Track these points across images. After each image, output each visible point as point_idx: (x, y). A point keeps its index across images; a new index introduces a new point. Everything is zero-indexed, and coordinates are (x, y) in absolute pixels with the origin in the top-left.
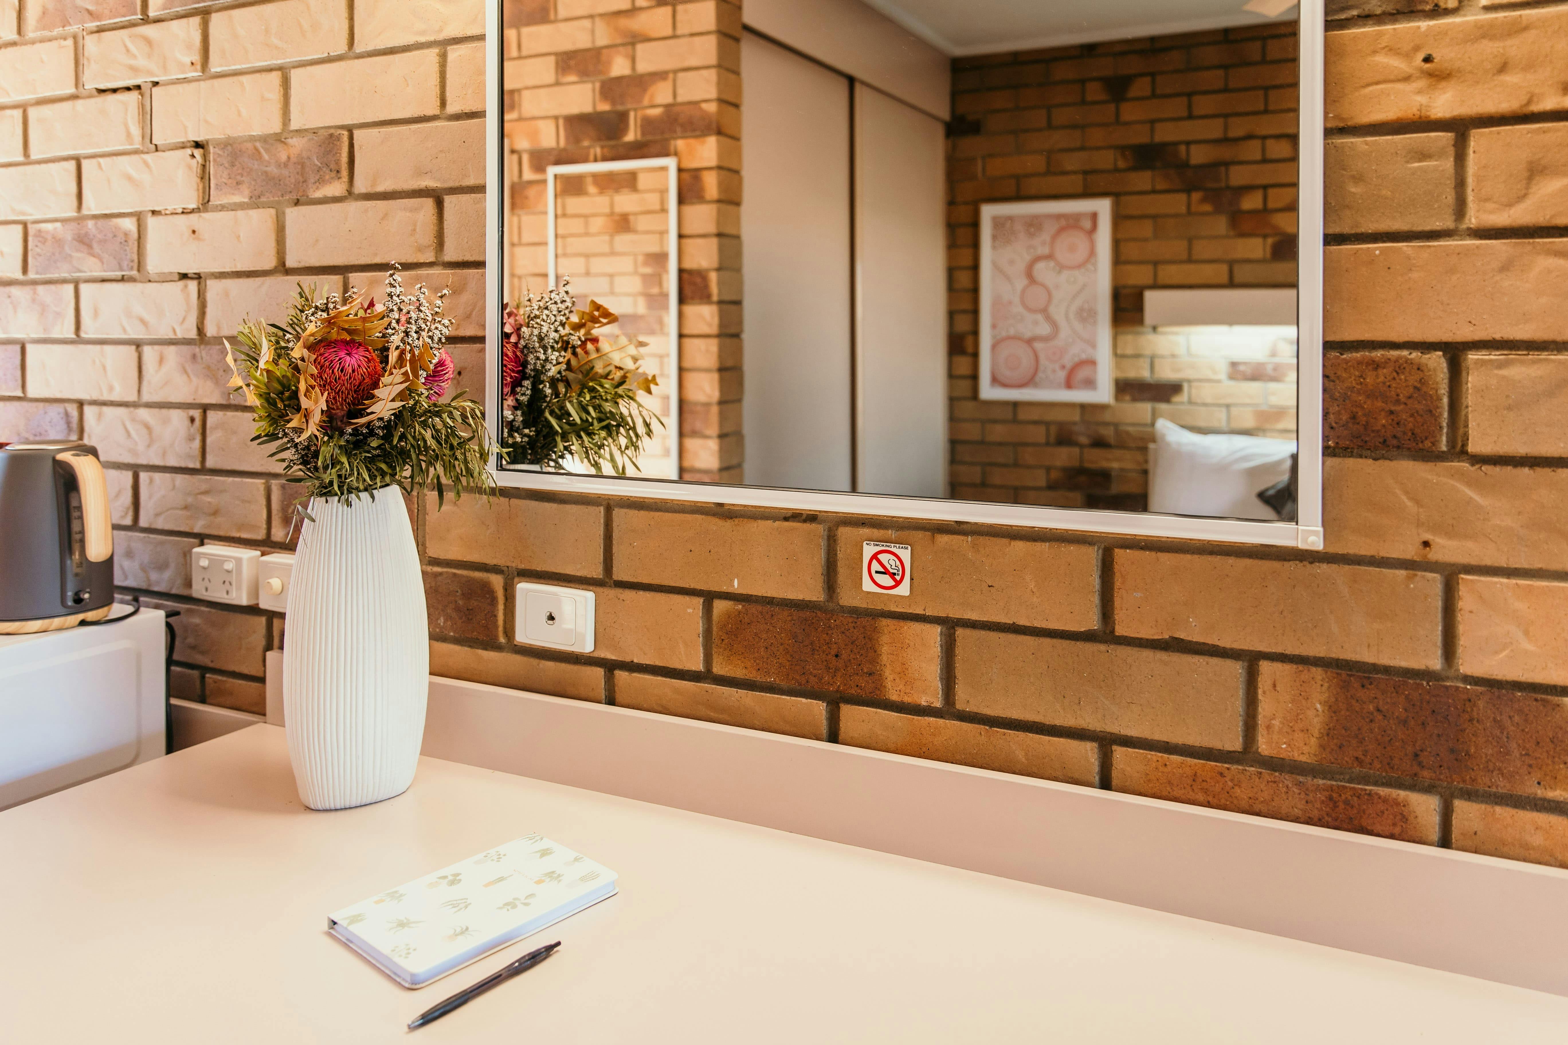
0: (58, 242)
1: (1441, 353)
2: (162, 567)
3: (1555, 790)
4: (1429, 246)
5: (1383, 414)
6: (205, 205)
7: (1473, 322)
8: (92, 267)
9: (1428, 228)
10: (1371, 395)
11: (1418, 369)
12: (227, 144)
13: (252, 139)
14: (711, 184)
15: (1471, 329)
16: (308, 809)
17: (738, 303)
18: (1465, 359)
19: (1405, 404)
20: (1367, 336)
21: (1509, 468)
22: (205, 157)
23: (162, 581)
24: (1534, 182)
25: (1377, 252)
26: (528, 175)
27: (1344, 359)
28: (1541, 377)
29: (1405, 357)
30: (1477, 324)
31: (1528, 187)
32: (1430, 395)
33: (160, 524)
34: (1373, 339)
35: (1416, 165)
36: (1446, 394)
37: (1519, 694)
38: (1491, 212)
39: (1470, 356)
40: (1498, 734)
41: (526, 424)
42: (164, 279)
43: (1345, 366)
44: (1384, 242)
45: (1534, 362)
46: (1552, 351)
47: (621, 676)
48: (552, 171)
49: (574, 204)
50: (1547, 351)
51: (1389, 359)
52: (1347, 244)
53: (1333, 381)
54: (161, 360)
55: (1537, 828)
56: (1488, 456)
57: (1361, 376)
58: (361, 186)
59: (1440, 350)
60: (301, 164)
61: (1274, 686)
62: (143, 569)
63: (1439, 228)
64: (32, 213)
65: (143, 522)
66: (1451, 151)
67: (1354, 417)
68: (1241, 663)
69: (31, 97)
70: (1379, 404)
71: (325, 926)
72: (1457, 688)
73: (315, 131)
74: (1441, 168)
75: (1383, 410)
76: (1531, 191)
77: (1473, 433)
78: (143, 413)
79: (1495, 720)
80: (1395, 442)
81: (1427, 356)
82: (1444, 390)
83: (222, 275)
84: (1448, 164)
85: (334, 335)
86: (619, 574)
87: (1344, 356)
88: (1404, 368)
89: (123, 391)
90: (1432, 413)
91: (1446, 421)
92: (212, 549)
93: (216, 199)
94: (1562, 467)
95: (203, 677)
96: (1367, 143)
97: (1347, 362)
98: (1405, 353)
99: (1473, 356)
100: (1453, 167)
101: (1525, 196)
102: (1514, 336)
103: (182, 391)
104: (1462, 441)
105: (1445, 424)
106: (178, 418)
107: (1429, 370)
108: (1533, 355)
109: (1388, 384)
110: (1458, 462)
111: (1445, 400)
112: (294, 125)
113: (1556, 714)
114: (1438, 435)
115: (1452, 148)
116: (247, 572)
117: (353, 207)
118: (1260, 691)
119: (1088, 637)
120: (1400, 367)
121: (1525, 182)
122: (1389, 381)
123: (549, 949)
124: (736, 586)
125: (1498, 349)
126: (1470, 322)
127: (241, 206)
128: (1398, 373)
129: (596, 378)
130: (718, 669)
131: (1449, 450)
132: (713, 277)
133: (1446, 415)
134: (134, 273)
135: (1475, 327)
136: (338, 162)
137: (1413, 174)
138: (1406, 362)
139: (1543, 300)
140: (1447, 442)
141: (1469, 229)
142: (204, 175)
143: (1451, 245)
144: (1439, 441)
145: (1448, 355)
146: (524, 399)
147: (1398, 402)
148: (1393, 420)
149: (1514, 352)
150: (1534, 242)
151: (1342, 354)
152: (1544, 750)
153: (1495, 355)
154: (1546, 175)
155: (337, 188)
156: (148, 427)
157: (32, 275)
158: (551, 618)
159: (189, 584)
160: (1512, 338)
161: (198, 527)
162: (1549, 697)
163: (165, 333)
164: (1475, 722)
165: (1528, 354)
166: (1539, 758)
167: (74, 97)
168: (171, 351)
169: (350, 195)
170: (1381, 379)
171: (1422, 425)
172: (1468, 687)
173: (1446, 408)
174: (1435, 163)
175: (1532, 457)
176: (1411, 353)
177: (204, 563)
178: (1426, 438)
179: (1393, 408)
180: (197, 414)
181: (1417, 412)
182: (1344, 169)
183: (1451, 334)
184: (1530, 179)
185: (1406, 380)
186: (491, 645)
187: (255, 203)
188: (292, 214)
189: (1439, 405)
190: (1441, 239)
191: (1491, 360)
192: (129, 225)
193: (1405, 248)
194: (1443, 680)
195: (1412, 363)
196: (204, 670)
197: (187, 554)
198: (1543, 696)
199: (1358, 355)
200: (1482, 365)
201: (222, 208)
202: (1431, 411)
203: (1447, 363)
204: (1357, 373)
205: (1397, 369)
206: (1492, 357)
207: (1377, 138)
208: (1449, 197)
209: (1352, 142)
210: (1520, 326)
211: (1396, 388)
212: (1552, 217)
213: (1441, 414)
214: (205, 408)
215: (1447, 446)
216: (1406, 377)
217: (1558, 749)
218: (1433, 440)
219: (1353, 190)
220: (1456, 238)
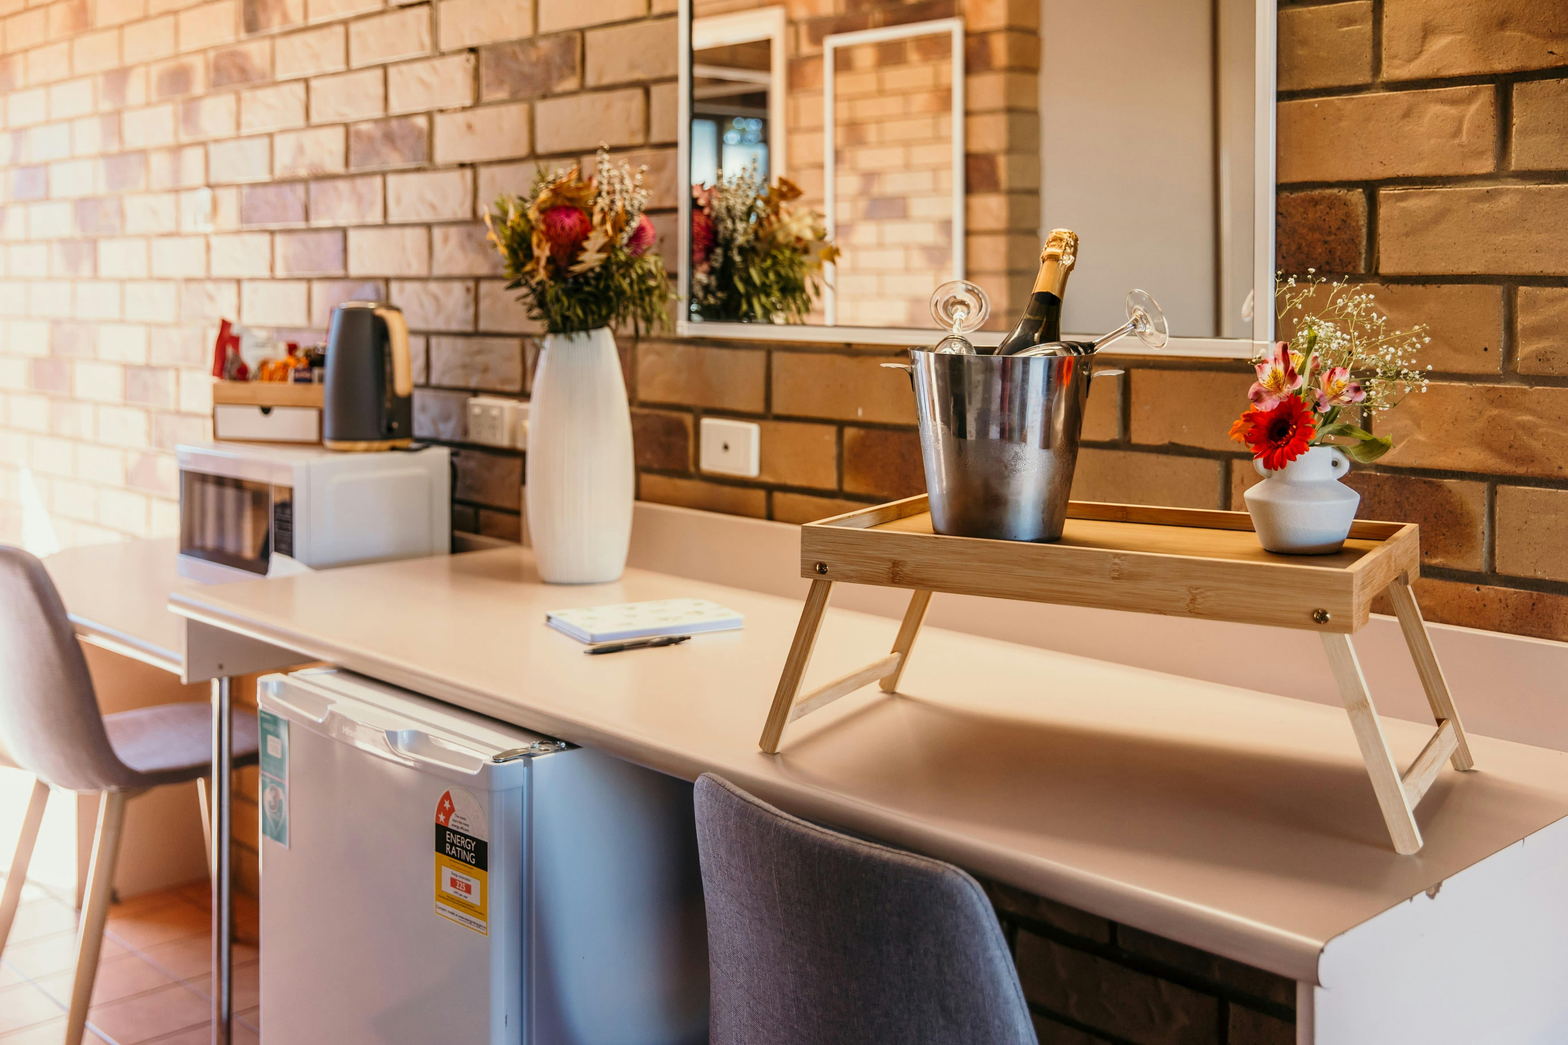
0: (371, 139)
1: (1361, 190)
2: (446, 418)
3: (1437, 559)
4: (1353, 99)
5: (1319, 243)
6: (477, 102)
7: (1384, 162)
8: (395, 161)
9: (1352, 83)
10: (1312, 229)
11: (1345, 204)
12: (495, 48)
13: (511, 43)
14: (1000, 48)
15: (1382, 168)
16: (545, 583)
17: (1034, 192)
18: (1379, 194)
19: (1336, 235)
20: (1308, 177)
21: (1408, 286)
22: (478, 60)
23: (448, 431)
24: (1427, 40)
25: (1316, 105)
26: (806, 49)
27: (1292, 198)
28: (1430, 207)
29: (1335, 194)
30: (1386, 163)
31: (1422, 46)
32: (1353, 226)
33: (447, 381)
34: (1314, 179)
35: (1345, 29)
36: (1365, 225)
37: (1413, 478)
38: (1397, 68)
39: (1381, 192)
40: (1399, 513)
41: (720, 287)
42: (448, 168)
43: (1293, 204)
44: (1323, 96)
45: (1426, 194)
46: (1439, 185)
47: (778, 496)
48: (832, 42)
49: (895, 77)
50: (1436, 185)
51: (1324, 197)
52: (1295, 100)
53: (1286, 217)
54: (446, 239)
55: (1425, 591)
56: (1393, 276)
57: (1305, 213)
58: (591, 81)
59: (1360, 188)
60: (547, 63)
61: (1242, 480)
62: (434, 422)
63: (1360, 83)
64: (352, 115)
65: (434, 380)
66: (1370, 16)
67: (1299, 248)
68: (1219, 462)
69: (350, 14)
70: (1317, 235)
71: (544, 620)
72: (1370, 475)
73: (556, 34)
74: (1363, 32)
75: (1320, 240)
76: (1426, 48)
77: (1383, 258)
78: (433, 287)
79: (1396, 502)
80: (1327, 268)
81: (1350, 193)
82: (1363, 221)
83: (490, 163)
84: (1367, 27)
85: (560, 202)
86: (778, 408)
87: (1293, 196)
88: (1335, 204)
89: (417, 268)
90: (1354, 241)
91: (1365, 248)
92: (484, 401)
93: (487, 96)
94: (1445, 284)
95: (476, 515)
96: (1310, 12)
97: (1295, 200)
98: (1336, 191)
99: (1383, 192)
100: (1371, 30)
101: (1421, 52)
102: (1412, 172)
103: (461, 266)
104: (1376, 265)
105: (1363, 251)
106: (458, 289)
107: (1352, 205)
108: (1425, 188)
109: (1323, 218)
110: (1373, 282)
111: (1364, 230)
112: (544, 28)
113: (1439, 493)
114: (1358, 261)
115: (1371, 14)
116: (508, 419)
117: (585, 99)
118: (1233, 486)
119: (1111, 445)
120: (1332, 203)
121: (1420, 40)
122: (1324, 216)
123: (683, 639)
124: (860, 414)
125: (1401, 185)
126: (1381, 162)
127: (503, 102)
128: (1330, 209)
129: (779, 247)
130: (849, 486)
131: (1367, 273)
132: (1002, 162)
133: (1364, 243)
134: (425, 164)
135: (1385, 167)
136: (573, 60)
137: (1343, 37)
138: (1336, 199)
139: (1433, 141)
140: (1365, 265)
141: (1382, 82)
142: (476, 76)
143: (1368, 97)
144: (1358, 265)
145: (1368, 192)
146: (717, 265)
147: (1330, 233)
148: (1326, 249)
149: (1412, 187)
150: (1426, 92)
151: (1292, 194)
152: (1430, 525)
153: (1398, 190)
154: (1437, 34)
155: (571, 84)
156: (436, 298)
157: (353, 170)
158: (726, 447)
159: (466, 431)
160: (1410, 175)
161: (473, 383)
162: (1434, 480)
163: (447, 215)
164: (1382, 503)
165: (1422, 188)
166: (1426, 532)
167: (381, 13)
168: (453, 231)
169: (583, 89)
170: (1319, 214)
171: (1347, 252)
172: (1378, 474)
173: (1365, 237)
174: (1359, 27)
175: (1424, 276)
176: (1340, 191)
177: (477, 411)
178: (1350, 263)
179: (1327, 239)
180: (471, 284)
181: (1344, 241)
182: (1293, 35)
183: (1368, 174)
184: (1424, 38)
185: (1336, 214)
186: (684, 474)
187: (514, 99)
188: (543, 108)
189: (1360, 234)
190: (1363, 93)
191: (1394, 194)
192: (421, 122)
193: (1336, 101)
194: (1362, 469)
195: (1340, 200)
196: (477, 506)
197: (465, 407)
198: (1430, 479)
199: (1302, 194)
200: (1389, 199)
201: (490, 104)
202: (1353, 240)
203: (1366, 198)
204: (1302, 210)
205: (1330, 205)
206: (1396, 192)
207: (1317, 7)
208: (1368, 56)
209: (1299, 12)
210: (1417, 165)
211: (1329, 221)
212: (1438, 70)
213: (1360, 242)
214: (478, 280)
215: (1365, 269)
216: (1336, 212)
217: (1439, 523)
218: (1354, 264)
219: (1300, 52)
220: (1373, 90)
